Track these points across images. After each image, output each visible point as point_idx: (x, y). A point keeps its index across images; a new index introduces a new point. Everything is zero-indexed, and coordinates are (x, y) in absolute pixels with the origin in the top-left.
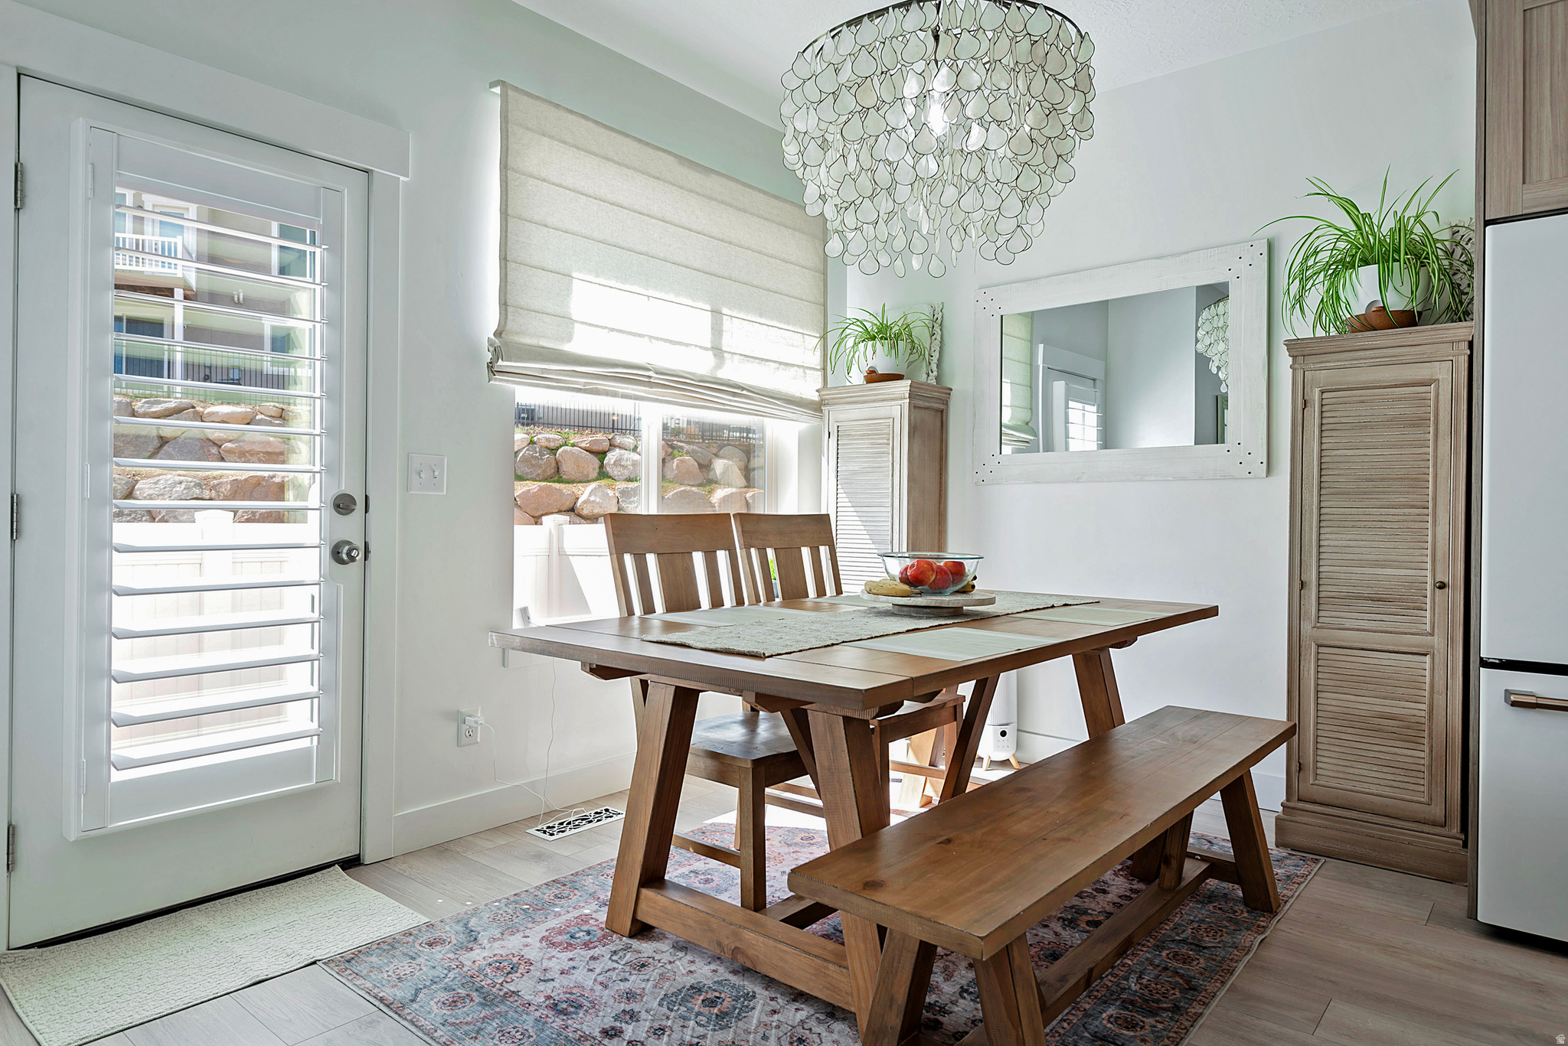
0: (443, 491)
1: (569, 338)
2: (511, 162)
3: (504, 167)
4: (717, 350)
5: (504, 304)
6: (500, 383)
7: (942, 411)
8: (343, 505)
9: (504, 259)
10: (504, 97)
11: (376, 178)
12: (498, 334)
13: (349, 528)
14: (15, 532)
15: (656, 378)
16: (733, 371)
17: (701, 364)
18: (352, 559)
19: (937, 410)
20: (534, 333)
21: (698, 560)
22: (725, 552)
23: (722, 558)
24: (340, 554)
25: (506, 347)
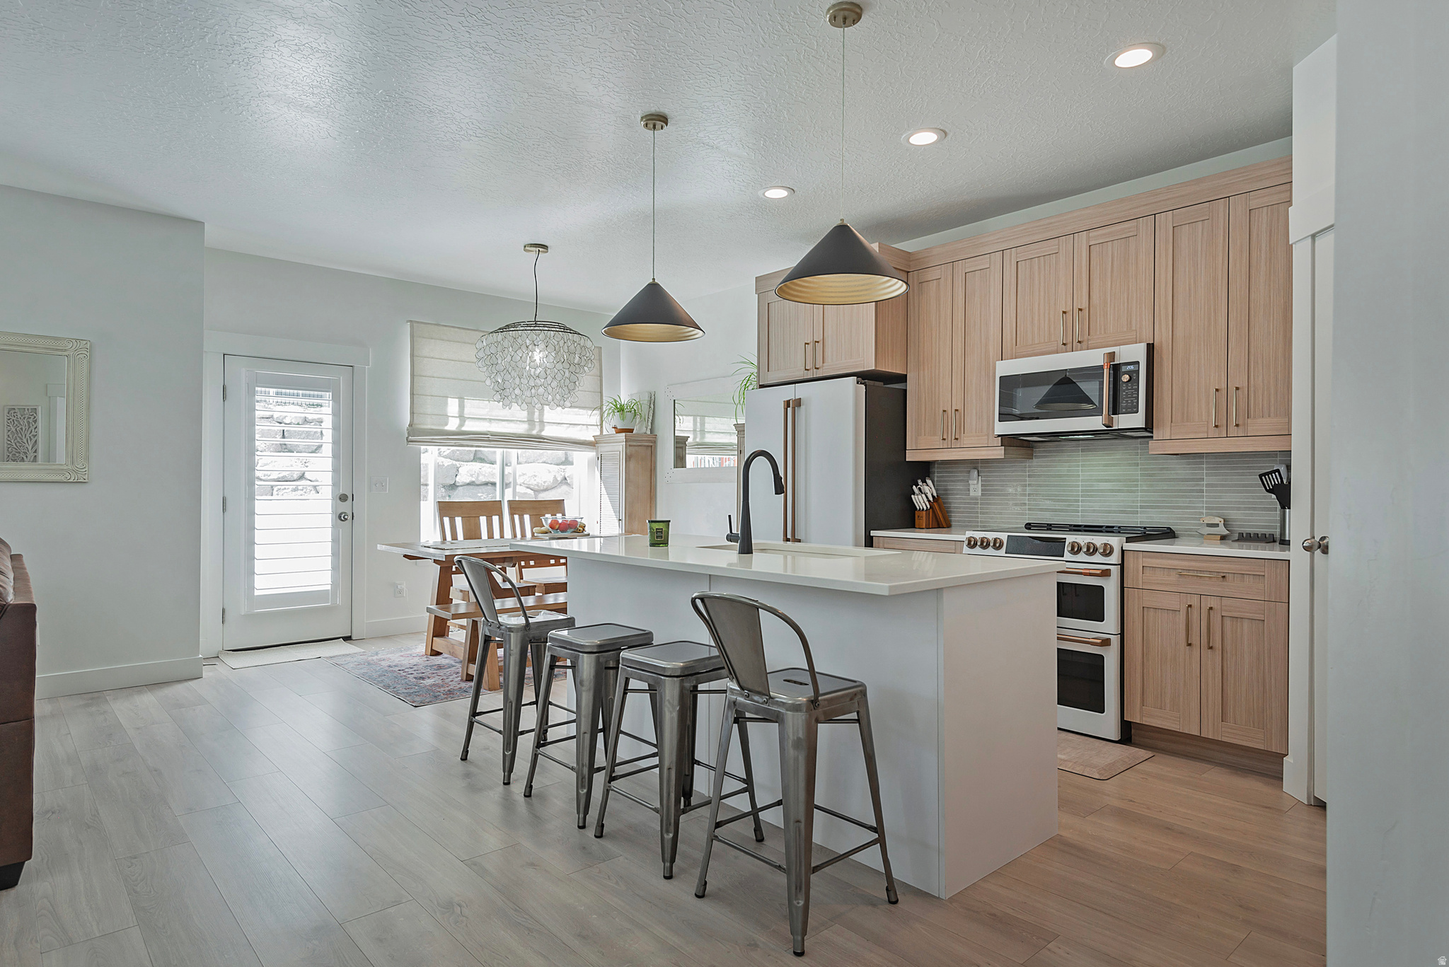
0: (386, 491)
1: (446, 424)
2: (416, 353)
3: (412, 356)
5: (412, 413)
6: (411, 445)
7: (651, 446)
8: (343, 498)
9: (412, 394)
10: (412, 327)
11: (355, 368)
12: (411, 425)
13: (345, 507)
14: (224, 510)
18: (346, 519)
19: (648, 446)
20: (428, 424)
21: (483, 520)
22: (497, 517)
23: (495, 519)
24: (341, 517)
25: (414, 430)
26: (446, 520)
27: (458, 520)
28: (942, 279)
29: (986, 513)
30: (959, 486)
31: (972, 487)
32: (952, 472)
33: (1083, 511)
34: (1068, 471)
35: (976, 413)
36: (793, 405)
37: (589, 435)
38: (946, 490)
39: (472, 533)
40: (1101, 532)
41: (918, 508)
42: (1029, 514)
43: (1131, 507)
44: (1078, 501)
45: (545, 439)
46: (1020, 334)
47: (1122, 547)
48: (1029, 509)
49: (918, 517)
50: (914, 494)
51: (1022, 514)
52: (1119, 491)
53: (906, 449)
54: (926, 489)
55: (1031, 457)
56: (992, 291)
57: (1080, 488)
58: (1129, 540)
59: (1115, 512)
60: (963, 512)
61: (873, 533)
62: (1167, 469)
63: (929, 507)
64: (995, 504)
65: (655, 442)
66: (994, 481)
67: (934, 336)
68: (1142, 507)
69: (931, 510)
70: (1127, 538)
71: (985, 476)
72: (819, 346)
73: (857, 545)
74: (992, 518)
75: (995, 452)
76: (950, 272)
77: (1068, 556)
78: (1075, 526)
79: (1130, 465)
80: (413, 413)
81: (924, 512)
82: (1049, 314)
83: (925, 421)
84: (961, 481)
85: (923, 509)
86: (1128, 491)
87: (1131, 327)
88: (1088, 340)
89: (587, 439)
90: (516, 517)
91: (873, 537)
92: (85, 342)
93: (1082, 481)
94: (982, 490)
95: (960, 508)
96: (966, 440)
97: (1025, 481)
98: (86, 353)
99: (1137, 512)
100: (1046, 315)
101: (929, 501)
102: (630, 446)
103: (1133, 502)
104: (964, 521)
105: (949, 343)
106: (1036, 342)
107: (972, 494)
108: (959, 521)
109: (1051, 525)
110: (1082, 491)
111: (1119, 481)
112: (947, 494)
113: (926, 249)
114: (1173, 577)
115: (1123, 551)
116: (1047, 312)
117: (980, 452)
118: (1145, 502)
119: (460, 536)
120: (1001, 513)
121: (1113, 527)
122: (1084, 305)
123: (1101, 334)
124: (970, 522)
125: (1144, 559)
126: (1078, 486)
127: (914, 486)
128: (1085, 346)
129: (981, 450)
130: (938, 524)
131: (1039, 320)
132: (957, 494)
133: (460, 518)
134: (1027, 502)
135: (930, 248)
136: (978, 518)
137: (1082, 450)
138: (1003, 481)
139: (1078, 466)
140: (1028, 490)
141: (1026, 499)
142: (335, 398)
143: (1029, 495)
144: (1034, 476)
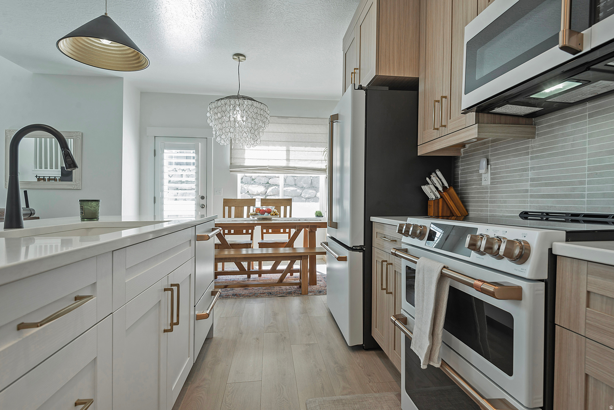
0: (222, 195)
4: (287, 160)
6: (232, 173)
8: (202, 198)
11: (208, 139)
12: (231, 164)
13: (203, 202)
18: (204, 207)
20: (237, 162)
21: (245, 208)
22: (253, 207)
24: (202, 206)
25: (232, 166)
26: (227, 208)
27: (233, 208)
30: (475, 176)
31: (483, 177)
33: (589, 196)
34: (573, 145)
36: (333, 120)
38: (466, 181)
39: (239, 213)
41: (429, 198)
42: (531, 202)
44: (582, 183)
48: (532, 196)
49: (430, 205)
50: (425, 184)
51: (524, 202)
53: (417, 144)
54: (435, 180)
57: (587, 166)
60: (477, 202)
61: (373, 219)
63: (439, 196)
64: (501, 192)
69: (441, 200)
71: (493, 165)
72: (358, 72)
75: (471, 132)
78: (573, 215)
80: (231, 158)
81: (435, 202)
84: (476, 171)
85: (434, 199)
91: (372, 222)
92: (79, 133)
93: (590, 156)
94: (492, 179)
95: (475, 197)
96: (451, 126)
97: (529, 164)
98: (79, 137)
101: (439, 191)
104: (478, 210)
107: (484, 183)
108: (474, 211)
110: (590, 169)
112: (466, 185)
124: (481, 210)
126: (583, 163)
127: (427, 179)
130: (450, 213)
132: (473, 185)
134: (530, 188)
136: (487, 206)
137: (590, 116)
138: (508, 167)
139: (584, 137)
140: (531, 174)
141: (527, 186)
142: (197, 153)
143: (532, 180)
144: (537, 157)
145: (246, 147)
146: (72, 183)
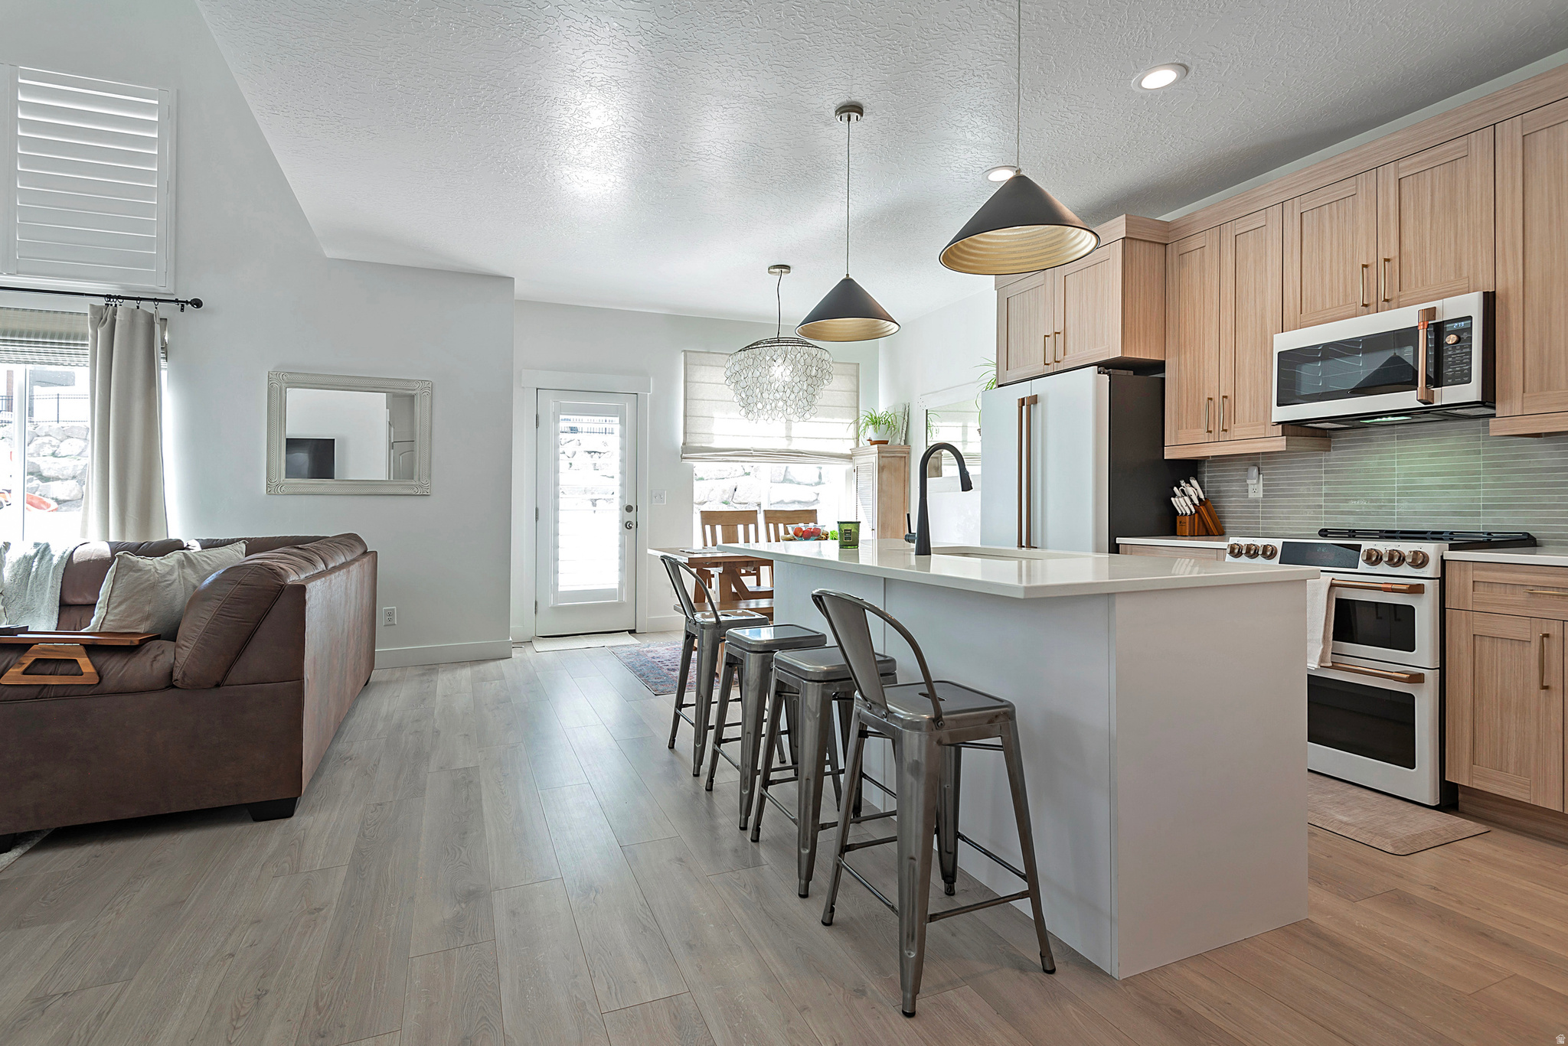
0: (664, 502)
1: (714, 442)
2: (688, 379)
3: (686, 381)
4: (789, 437)
5: (685, 433)
6: (685, 461)
7: (905, 457)
8: (629, 509)
10: (685, 356)
11: (640, 397)
12: (684, 444)
13: (630, 517)
14: (537, 518)
15: (754, 453)
16: (796, 446)
17: (782, 445)
18: (631, 527)
20: (698, 441)
21: (741, 528)
22: (753, 525)
23: (752, 527)
24: (627, 526)
25: (687, 448)
26: (709, 527)
27: (719, 528)
28: (1207, 246)
29: (1270, 518)
30: (1235, 487)
31: (1250, 488)
32: (1225, 471)
34: (1379, 464)
35: (1250, 399)
36: (1028, 403)
37: (846, 448)
38: (1219, 492)
39: (730, 537)
40: (1425, 539)
41: (1180, 513)
42: (1326, 519)
43: (1470, 507)
44: (1392, 501)
45: (803, 453)
46: (1307, 299)
47: (1442, 557)
48: (1326, 513)
49: (1180, 522)
50: (1175, 495)
51: (1317, 519)
52: (1452, 487)
53: (1164, 446)
54: (1190, 490)
55: (1328, 449)
56: (1269, 253)
57: (1396, 485)
58: (1452, 548)
59: (1445, 514)
60: (1240, 518)
61: (1119, 540)
62: (1523, 456)
63: (1194, 511)
64: (1281, 507)
65: (909, 453)
66: (1280, 479)
67: (1197, 314)
68: (1485, 507)
69: (1196, 515)
70: (1450, 544)
71: (1267, 474)
72: (1060, 338)
73: (1098, 550)
74: (1277, 524)
75: (1274, 444)
76: (1216, 238)
77: (1362, 566)
78: (1387, 532)
79: (1467, 453)
81: (1187, 518)
82: (1344, 271)
83: (1187, 412)
84: (1237, 481)
85: (1186, 514)
86: (1466, 487)
87: (1461, 274)
88: (1399, 297)
89: (844, 453)
90: (771, 526)
91: (1119, 544)
92: (428, 383)
93: (1398, 475)
94: (1264, 491)
95: (1236, 512)
96: (1237, 432)
97: (1321, 478)
98: (428, 391)
99: (1478, 514)
100: (1341, 271)
101: (1194, 505)
102: (882, 457)
103: (1473, 500)
104: (1242, 528)
105: (1215, 319)
106: (1328, 307)
107: (1251, 495)
108: (1235, 528)
109: (1354, 531)
110: (1399, 488)
111: (1453, 474)
112: (1220, 497)
113: (1188, 215)
114: (1520, 597)
115: (1443, 562)
116: (1342, 268)
117: (1255, 445)
118: (1492, 500)
119: (720, 541)
120: (1288, 518)
121: (1442, 533)
122: (1393, 253)
123: (1417, 286)
124: (1248, 528)
125: (1475, 572)
126: (1393, 482)
127: (1175, 489)
128: (1395, 305)
129: (1254, 443)
130: (1207, 531)
131: (1331, 280)
132: (1232, 496)
133: (720, 526)
134: (1323, 504)
135: (1194, 213)
136: (1258, 523)
137: (1398, 438)
138: (1291, 479)
139: (1393, 457)
140: (1324, 489)
141: (1322, 501)
142: (622, 422)
143: (1326, 495)
144: (1333, 472)
145: (715, 414)
146: (412, 483)
